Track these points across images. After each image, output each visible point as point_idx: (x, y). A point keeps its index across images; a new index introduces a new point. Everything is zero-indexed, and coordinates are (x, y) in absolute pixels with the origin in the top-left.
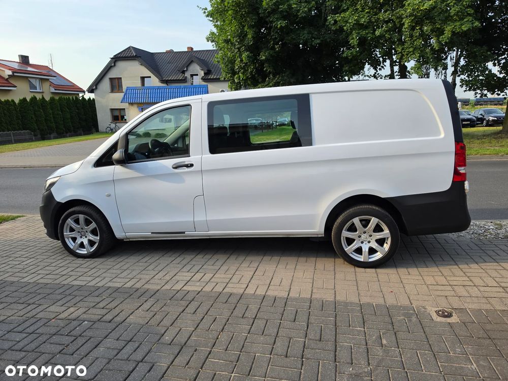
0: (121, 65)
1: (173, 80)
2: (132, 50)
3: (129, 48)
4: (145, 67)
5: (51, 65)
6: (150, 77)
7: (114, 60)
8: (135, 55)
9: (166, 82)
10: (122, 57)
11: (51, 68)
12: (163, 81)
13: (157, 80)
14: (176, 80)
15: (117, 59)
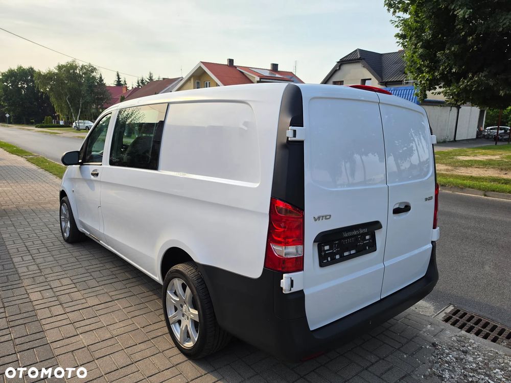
0: (346, 68)
1: (393, 82)
2: (358, 53)
3: (356, 50)
4: (367, 69)
5: (294, 71)
6: (370, 79)
7: (339, 64)
8: (359, 57)
9: (386, 84)
10: (348, 61)
11: (294, 73)
12: (382, 83)
13: (377, 82)
14: (396, 81)
15: (343, 62)
